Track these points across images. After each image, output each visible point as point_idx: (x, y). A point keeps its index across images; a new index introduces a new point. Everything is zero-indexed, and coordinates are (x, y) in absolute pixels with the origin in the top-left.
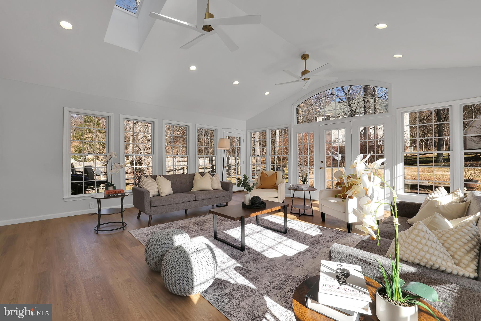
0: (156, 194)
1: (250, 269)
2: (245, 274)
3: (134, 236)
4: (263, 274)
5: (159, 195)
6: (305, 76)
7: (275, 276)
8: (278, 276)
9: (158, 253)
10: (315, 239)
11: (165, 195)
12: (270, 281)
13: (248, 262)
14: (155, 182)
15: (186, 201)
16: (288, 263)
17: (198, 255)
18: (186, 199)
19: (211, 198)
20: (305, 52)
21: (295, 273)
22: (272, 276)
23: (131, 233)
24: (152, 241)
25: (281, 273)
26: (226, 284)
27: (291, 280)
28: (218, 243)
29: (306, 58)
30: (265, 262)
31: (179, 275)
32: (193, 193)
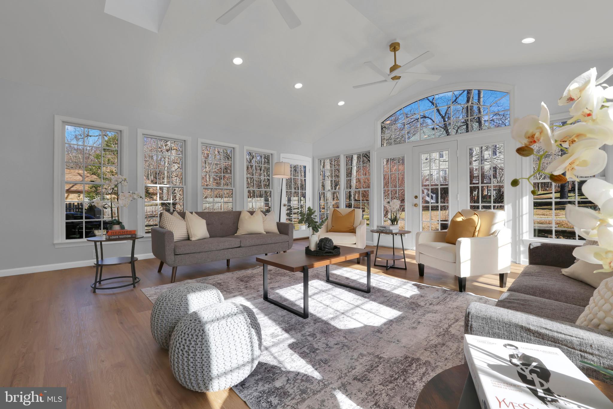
0: (185, 237)
1: (316, 346)
2: (308, 354)
3: (147, 296)
4: (338, 354)
5: (188, 239)
6: (395, 73)
7: (356, 358)
8: (361, 357)
9: (169, 320)
10: (413, 301)
11: (197, 238)
12: (348, 366)
13: (313, 335)
14: (183, 221)
15: (227, 247)
16: (375, 337)
17: (229, 323)
18: (227, 245)
19: (263, 244)
20: (395, 39)
21: (388, 353)
22: (351, 357)
23: (144, 291)
24: (162, 301)
25: (365, 353)
26: (277, 371)
27: (382, 364)
28: (270, 306)
29: (396, 49)
30: (340, 335)
31: (195, 358)
32: (237, 237)
